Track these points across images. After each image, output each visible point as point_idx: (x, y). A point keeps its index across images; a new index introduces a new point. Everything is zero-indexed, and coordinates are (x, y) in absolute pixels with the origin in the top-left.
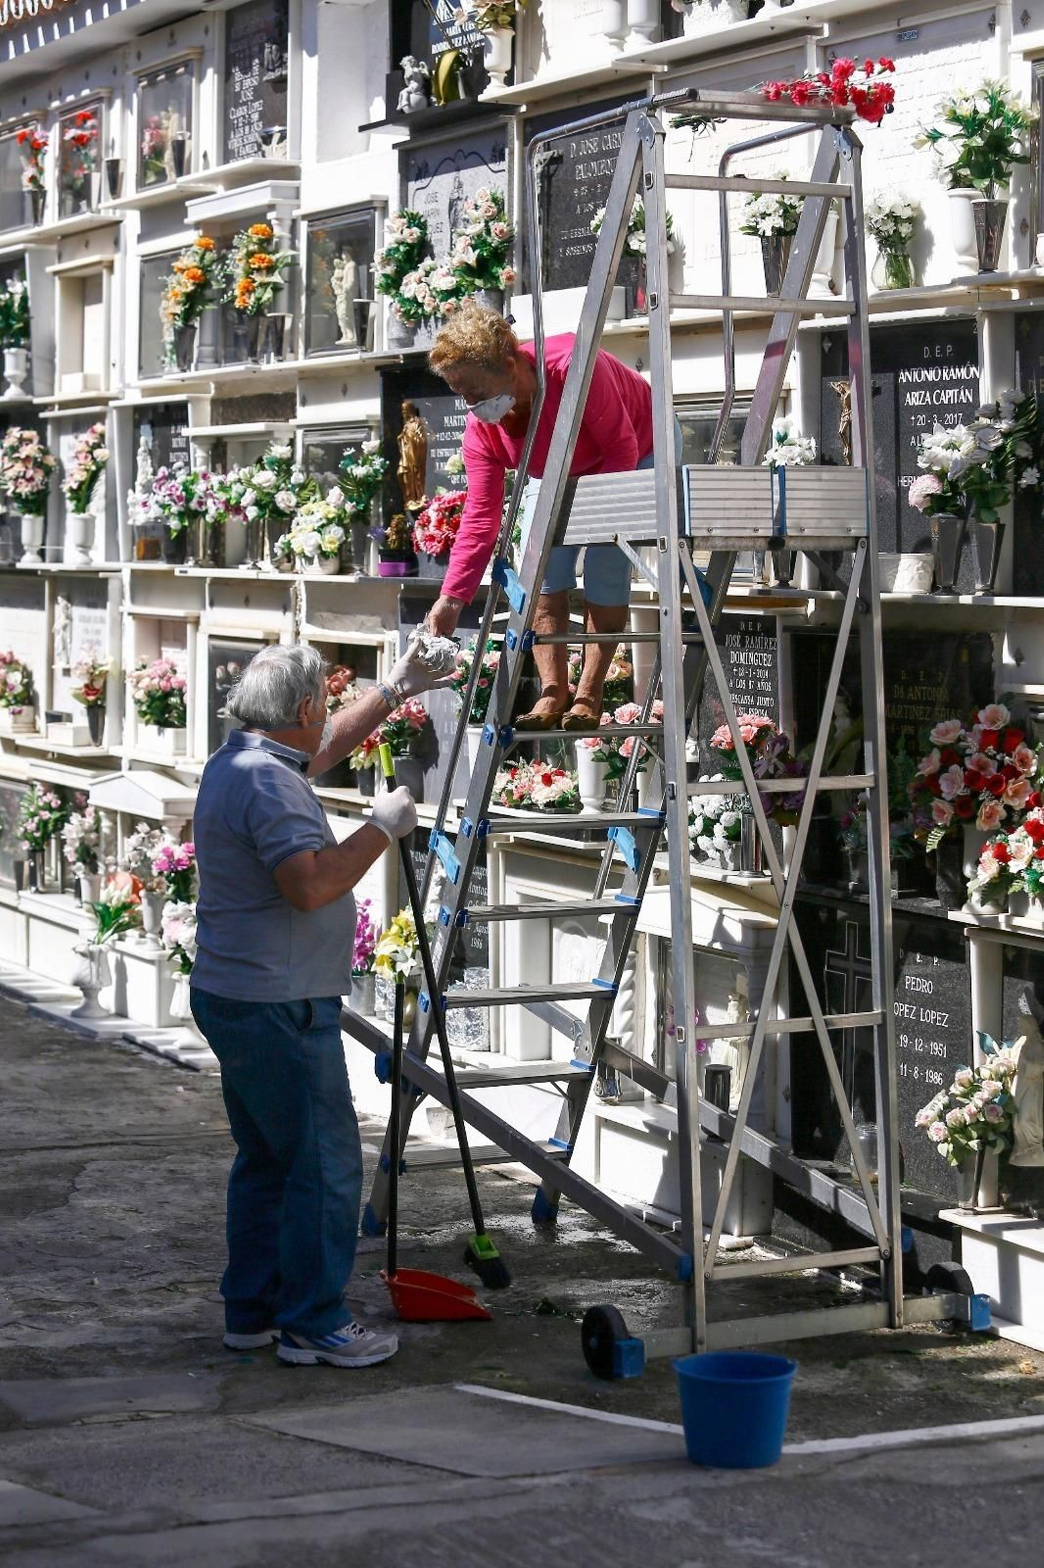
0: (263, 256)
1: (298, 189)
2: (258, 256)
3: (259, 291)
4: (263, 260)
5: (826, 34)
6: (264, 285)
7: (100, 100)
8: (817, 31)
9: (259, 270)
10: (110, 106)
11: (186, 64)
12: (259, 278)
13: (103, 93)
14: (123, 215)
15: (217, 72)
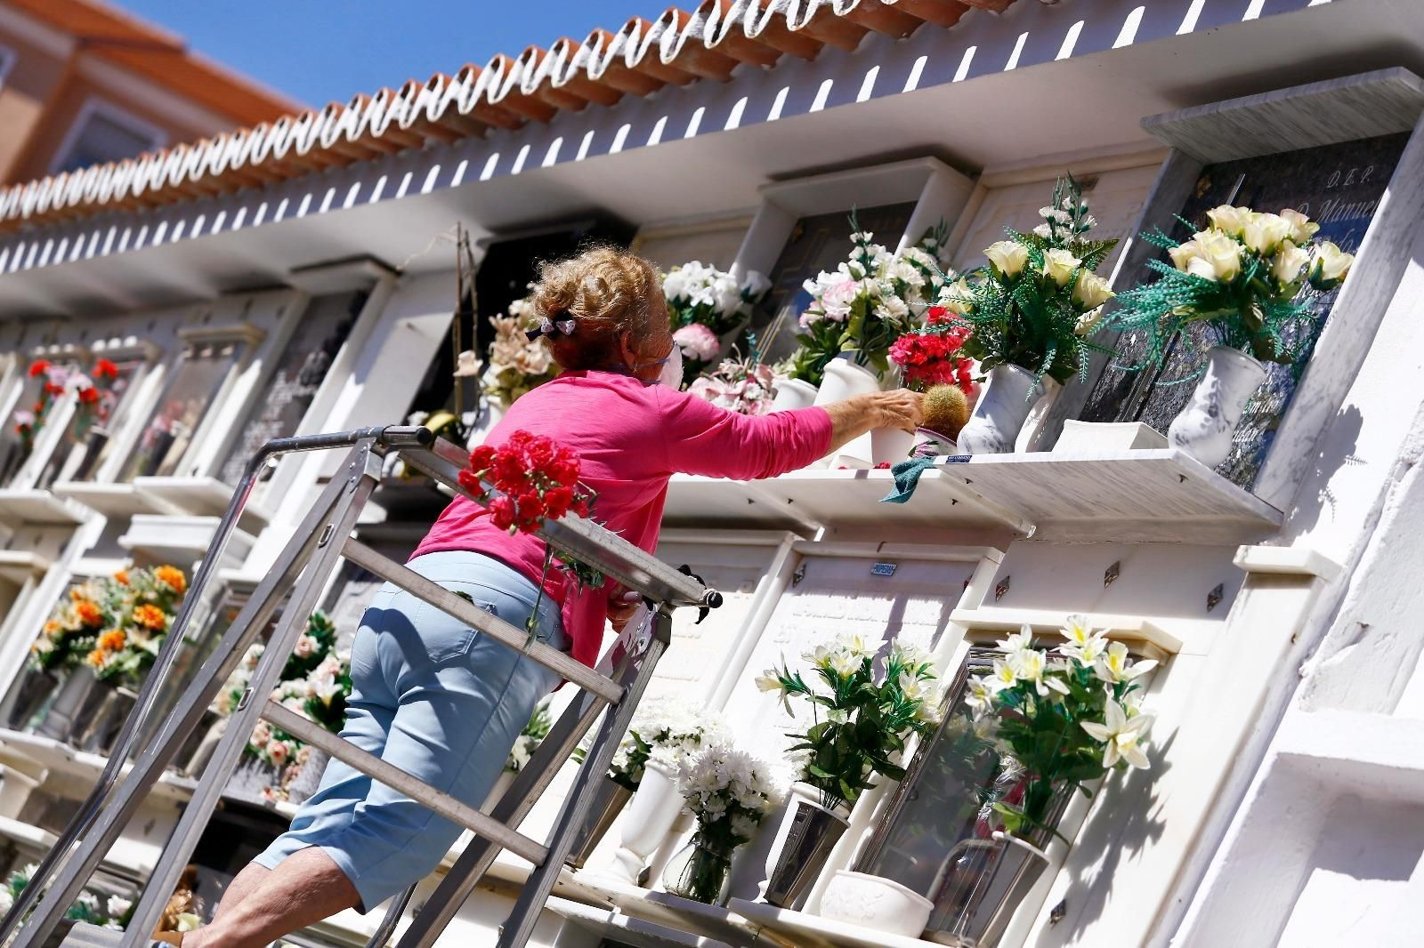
0: (157, 611)
1: (249, 549)
2: (149, 607)
3: (126, 653)
4: (152, 616)
5: (818, 538)
6: (136, 649)
7: (141, 358)
8: (807, 533)
9: (141, 627)
10: (150, 369)
11: (237, 344)
12: (134, 637)
13: (150, 351)
14: (89, 518)
15: (263, 369)
